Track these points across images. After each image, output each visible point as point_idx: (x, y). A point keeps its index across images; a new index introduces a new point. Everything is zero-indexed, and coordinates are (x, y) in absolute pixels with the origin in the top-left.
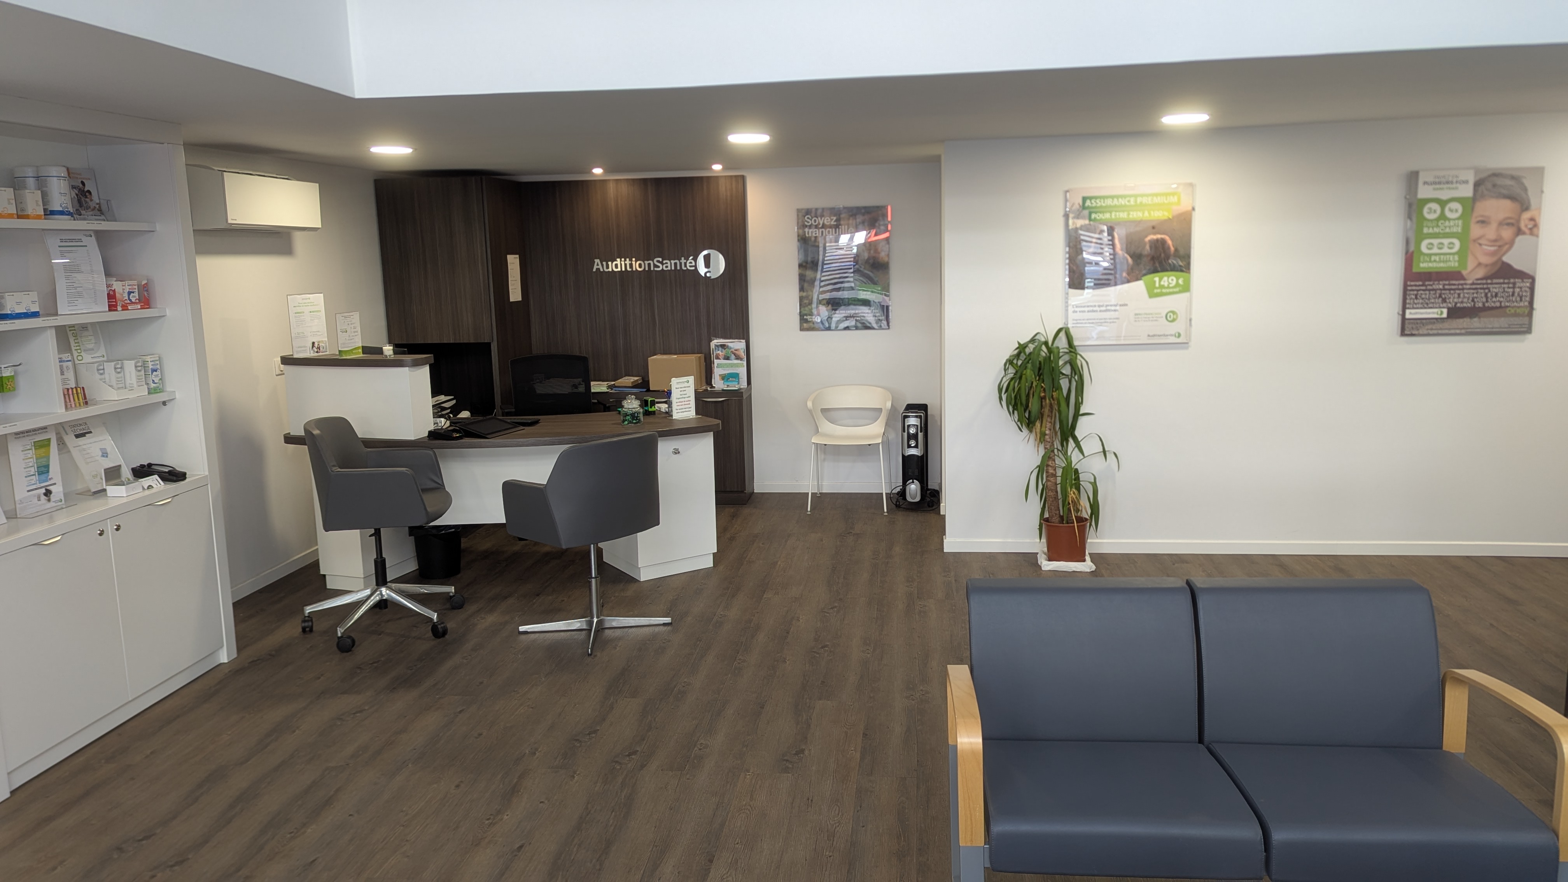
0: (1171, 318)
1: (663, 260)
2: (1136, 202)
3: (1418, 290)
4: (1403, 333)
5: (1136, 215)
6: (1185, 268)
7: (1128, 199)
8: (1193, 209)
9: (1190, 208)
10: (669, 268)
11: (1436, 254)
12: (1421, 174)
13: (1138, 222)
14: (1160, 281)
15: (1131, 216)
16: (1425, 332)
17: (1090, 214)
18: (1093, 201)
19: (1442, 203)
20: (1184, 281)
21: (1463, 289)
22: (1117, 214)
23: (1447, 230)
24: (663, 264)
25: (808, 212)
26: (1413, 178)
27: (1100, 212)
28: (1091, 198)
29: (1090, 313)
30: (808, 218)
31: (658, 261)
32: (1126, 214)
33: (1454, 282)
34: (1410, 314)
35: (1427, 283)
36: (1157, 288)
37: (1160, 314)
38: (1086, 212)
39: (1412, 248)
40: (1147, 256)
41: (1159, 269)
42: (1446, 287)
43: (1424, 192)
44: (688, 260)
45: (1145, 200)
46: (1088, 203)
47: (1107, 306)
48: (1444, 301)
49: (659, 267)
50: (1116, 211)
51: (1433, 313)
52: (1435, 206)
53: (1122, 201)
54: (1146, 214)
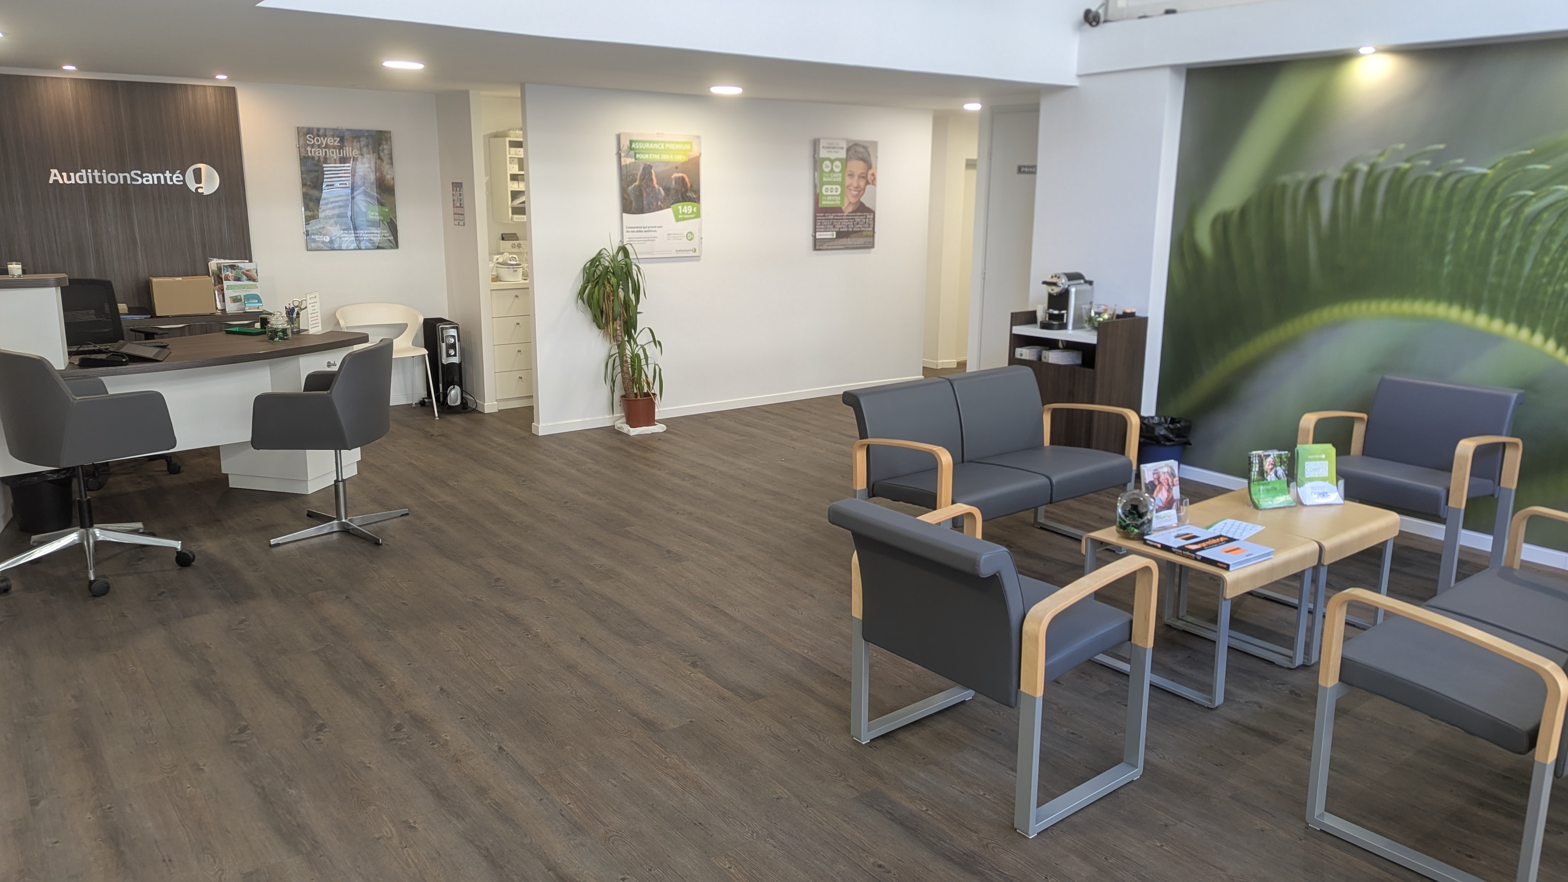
0: (690, 236)
1: (142, 173)
2: (665, 146)
3: (822, 219)
4: (815, 249)
5: (665, 157)
6: (697, 200)
7: (659, 144)
8: (700, 154)
9: (698, 155)
10: (151, 182)
11: (830, 196)
12: (821, 141)
13: (667, 163)
14: (682, 209)
15: (662, 158)
16: (826, 248)
17: (635, 154)
18: (637, 144)
19: (832, 161)
20: (697, 209)
21: (843, 219)
22: (653, 155)
23: (835, 180)
24: (142, 178)
25: (309, 131)
26: (816, 144)
27: (642, 153)
28: (636, 142)
29: (638, 233)
30: (310, 137)
31: (136, 174)
32: (658, 156)
33: (838, 214)
34: (819, 235)
35: (826, 215)
36: (681, 214)
37: (683, 234)
38: (632, 153)
39: (818, 191)
40: (674, 189)
41: (681, 200)
42: (835, 218)
43: (823, 154)
44: (175, 173)
45: (671, 146)
46: (633, 146)
47: (649, 227)
48: (834, 227)
49: (138, 181)
50: (653, 153)
51: (829, 235)
52: (828, 163)
53: (656, 146)
54: (672, 157)
